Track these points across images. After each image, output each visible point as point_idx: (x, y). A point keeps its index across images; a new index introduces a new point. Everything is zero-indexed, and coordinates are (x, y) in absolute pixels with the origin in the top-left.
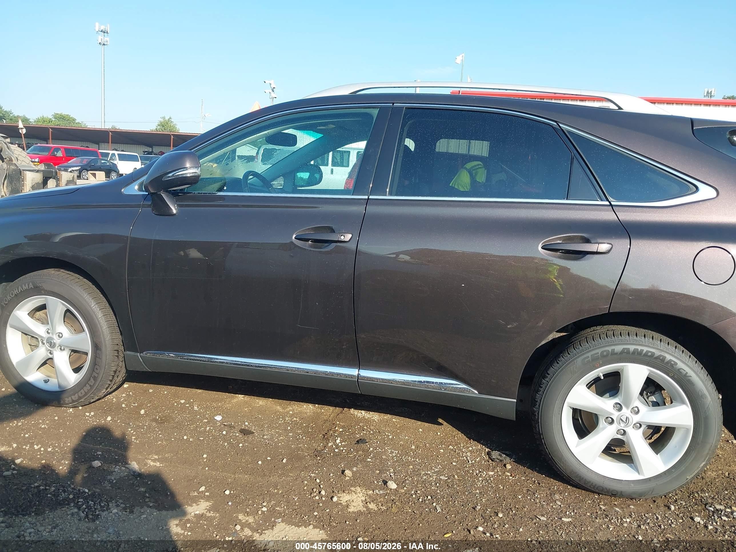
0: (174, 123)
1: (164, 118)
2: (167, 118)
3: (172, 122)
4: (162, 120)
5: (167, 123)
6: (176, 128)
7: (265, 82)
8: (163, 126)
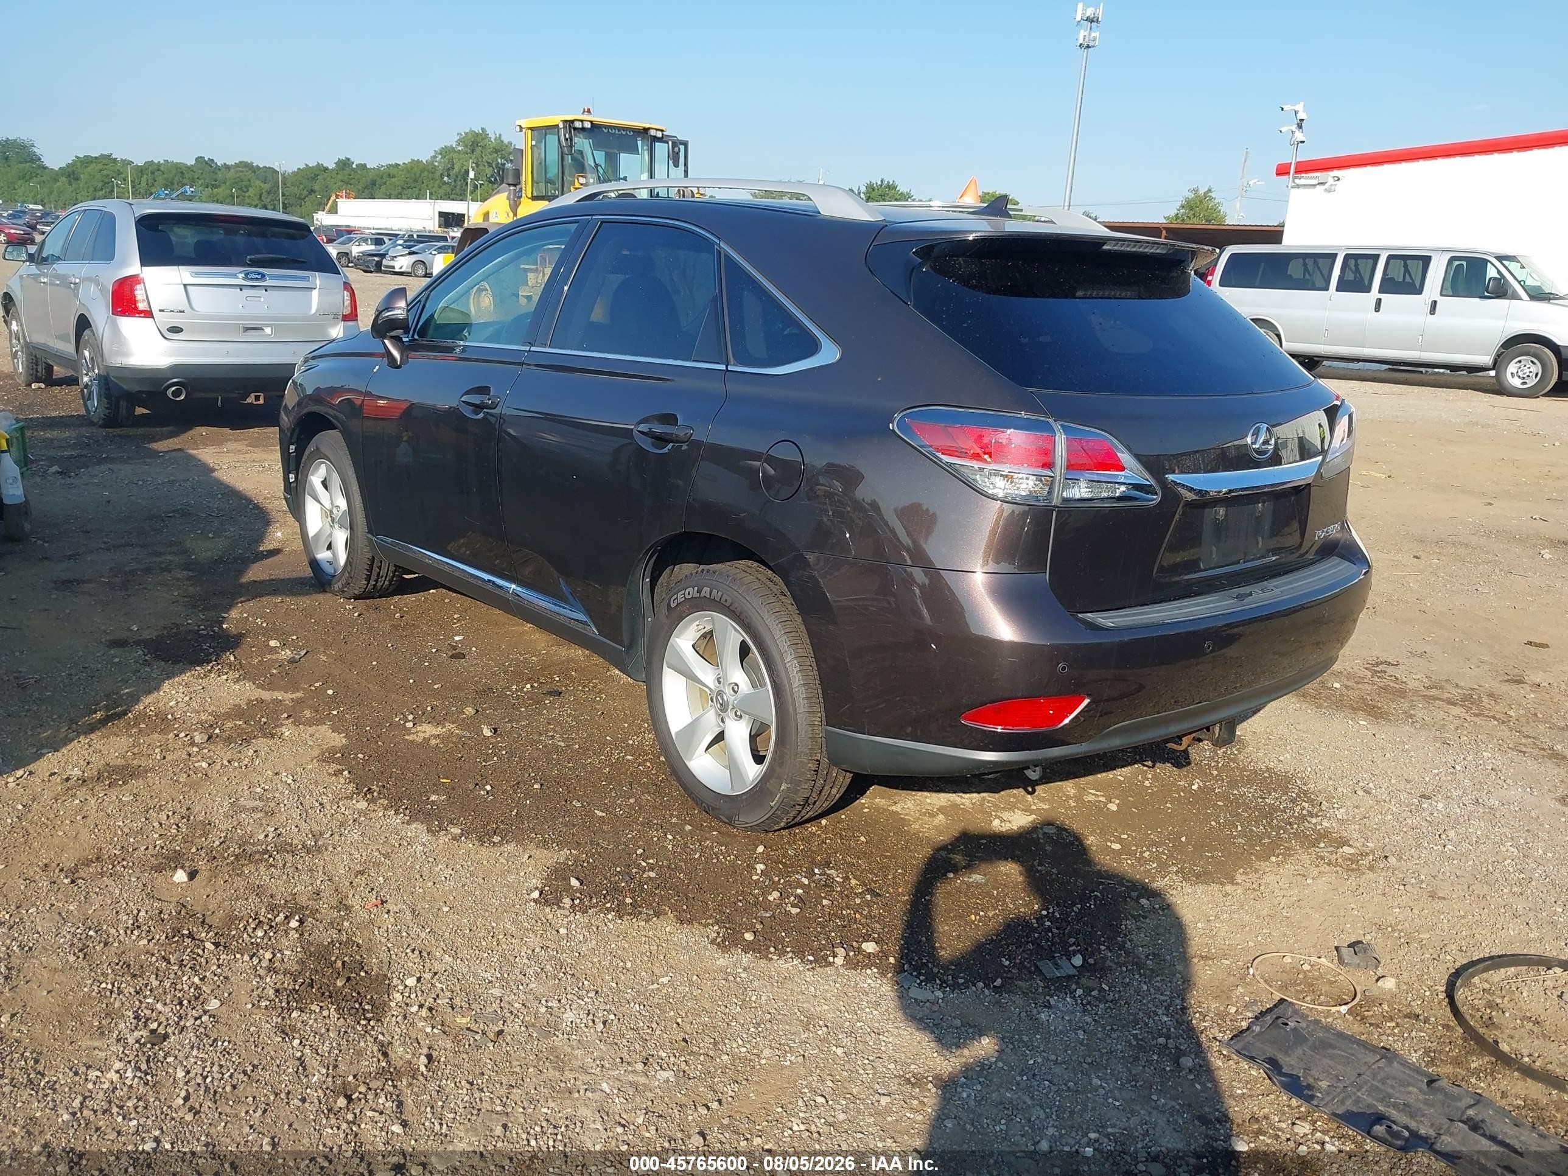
0: (1216, 201)
1: (1196, 191)
2: (1202, 192)
3: (1211, 198)
4: (1191, 196)
5: (1201, 202)
6: (1220, 211)
7: (1282, 109)
8: (1191, 209)
